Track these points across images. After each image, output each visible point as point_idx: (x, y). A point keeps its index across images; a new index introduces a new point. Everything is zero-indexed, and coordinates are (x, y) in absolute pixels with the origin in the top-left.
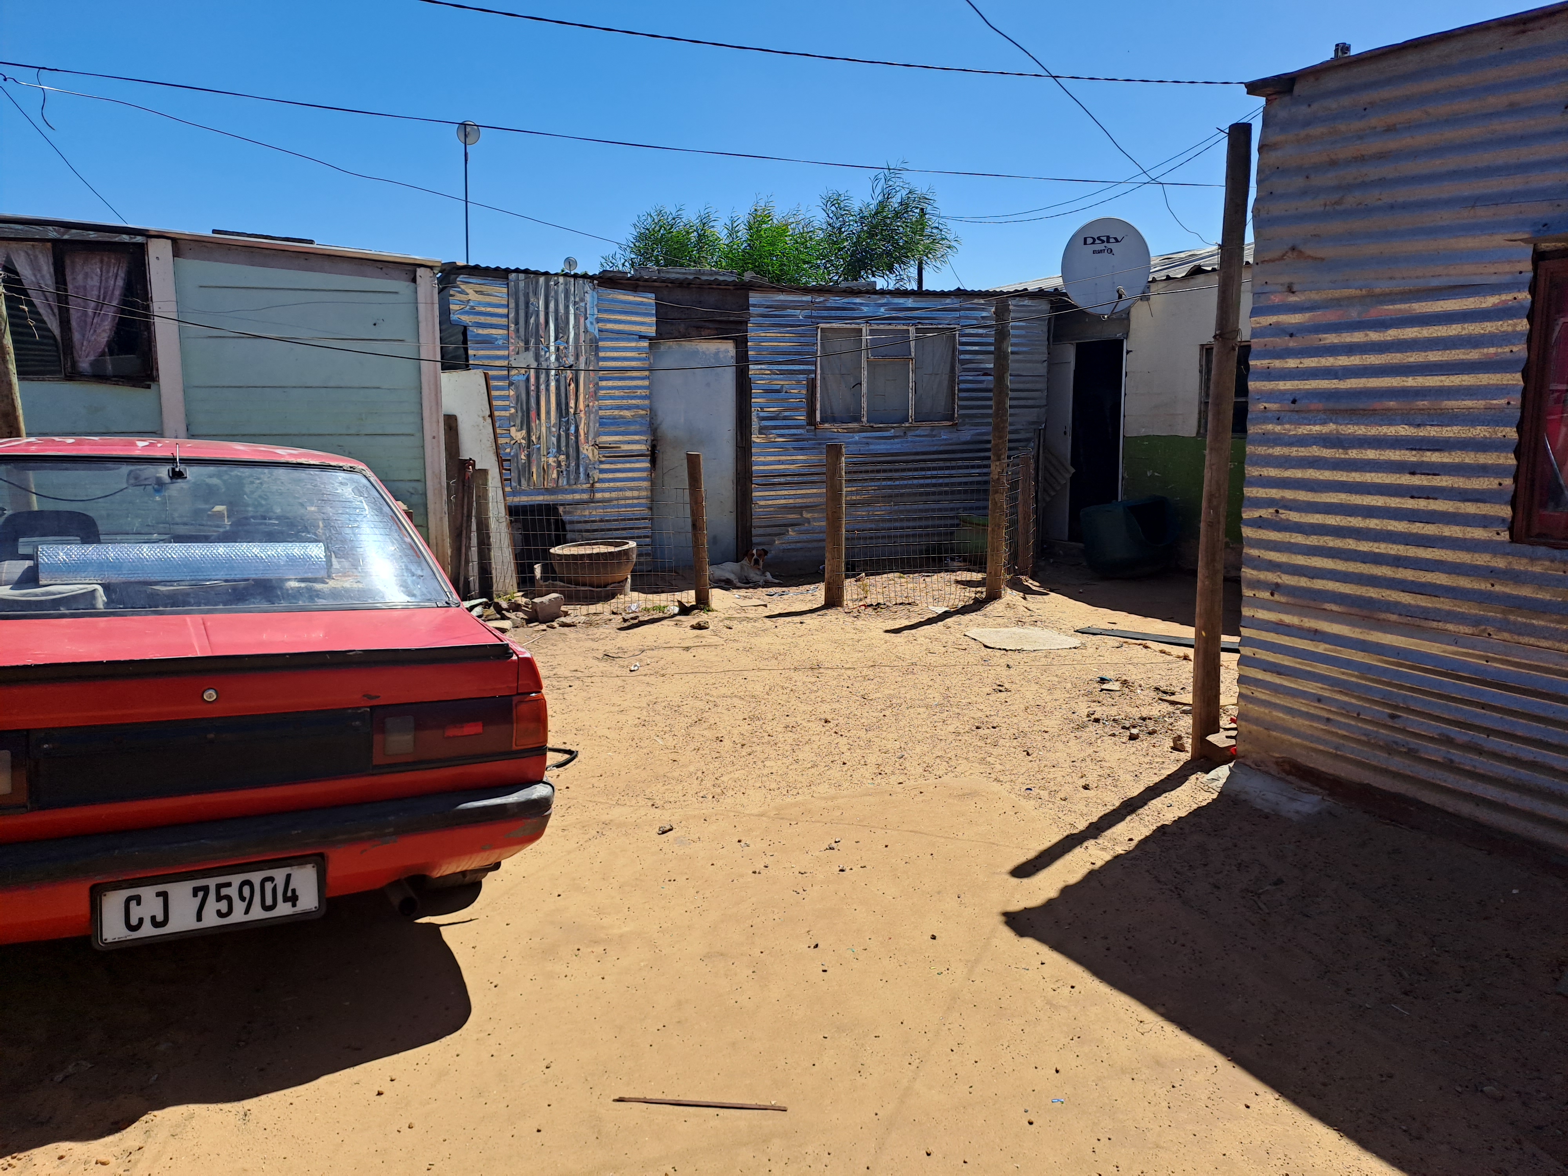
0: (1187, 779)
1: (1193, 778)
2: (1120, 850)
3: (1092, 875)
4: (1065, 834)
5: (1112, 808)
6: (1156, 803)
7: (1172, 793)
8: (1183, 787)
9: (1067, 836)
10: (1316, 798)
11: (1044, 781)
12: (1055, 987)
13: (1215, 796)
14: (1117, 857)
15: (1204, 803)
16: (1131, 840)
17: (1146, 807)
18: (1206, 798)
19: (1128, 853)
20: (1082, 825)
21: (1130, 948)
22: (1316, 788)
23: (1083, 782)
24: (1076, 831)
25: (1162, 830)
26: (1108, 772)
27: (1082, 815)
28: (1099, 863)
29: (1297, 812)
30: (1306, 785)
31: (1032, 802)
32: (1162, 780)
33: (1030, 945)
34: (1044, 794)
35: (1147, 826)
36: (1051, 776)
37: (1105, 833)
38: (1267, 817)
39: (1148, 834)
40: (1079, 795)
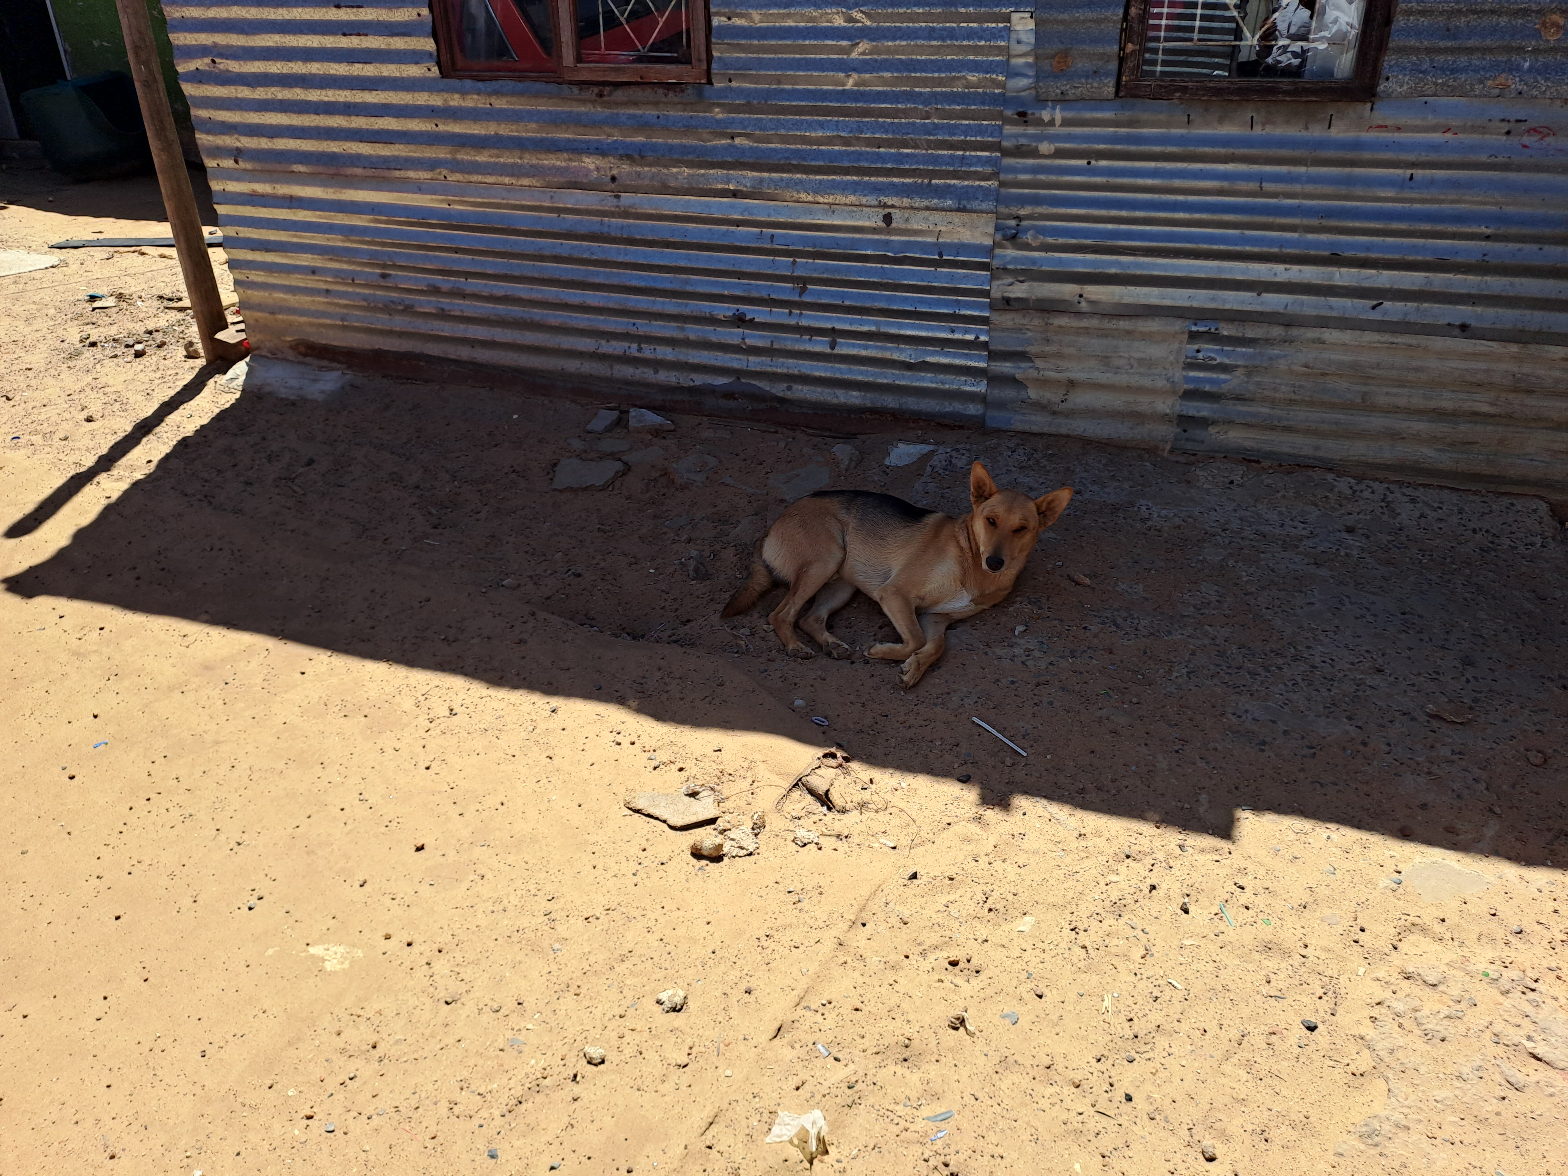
0: (205, 385)
1: (211, 382)
2: (139, 476)
3: (108, 510)
4: (69, 475)
5: (124, 434)
6: (173, 418)
7: (191, 403)
8: (202, 394)
9: (72, 478)
10: (336, 374)
11: (34, 425)
12: (79, 636)
13: (238, 395)
14: (136, 484)
15: (228, 405)
16: (149, 462)
17: (163, 424)
18: (228, 400)
19: (149, 476)
20: (89, 461)
21: (163, 569)
22: (335, 365)
23: (85, 414)
24: (83, 469)
25: (184, 443)
26: (114, 397)
27: (88, 450)
28: (115, 496)
29: (322, 392)
30: (325, 363)
31: (23, 452)
32: (178, 393)
33: (44, 604)
34: (37, 439)
35: (164, 443)
36: (43, 417)
37: (119, 463)
38: (294, 404)
39: (168, 451)
40: (82, 430)
